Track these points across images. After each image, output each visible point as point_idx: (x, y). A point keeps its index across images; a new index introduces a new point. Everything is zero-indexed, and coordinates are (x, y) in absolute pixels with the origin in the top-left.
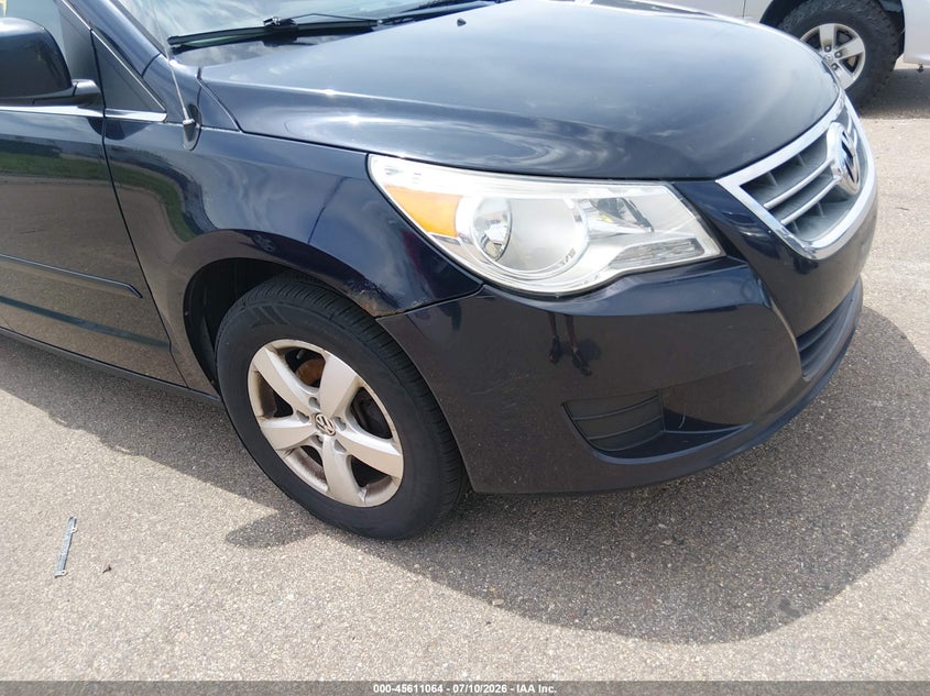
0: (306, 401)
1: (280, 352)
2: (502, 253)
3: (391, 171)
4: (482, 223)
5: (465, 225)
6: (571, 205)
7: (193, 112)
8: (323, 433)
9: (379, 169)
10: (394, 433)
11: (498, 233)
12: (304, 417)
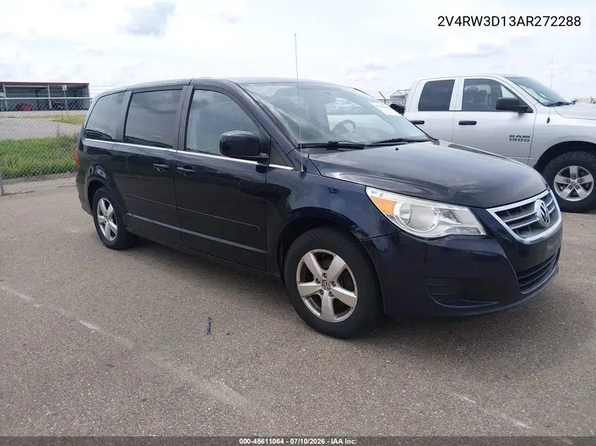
0: (321, 274)
1: (315, 254)
2: (408, 222)
3: (373, 192)
4: (402, 212)
5: (396, 212)
6: (433, 209)
7: (305, 168)
8: (325, 289)
9: (369, 191)
10: (356, 288)
11: (407, 216)
12: (318, 281)
